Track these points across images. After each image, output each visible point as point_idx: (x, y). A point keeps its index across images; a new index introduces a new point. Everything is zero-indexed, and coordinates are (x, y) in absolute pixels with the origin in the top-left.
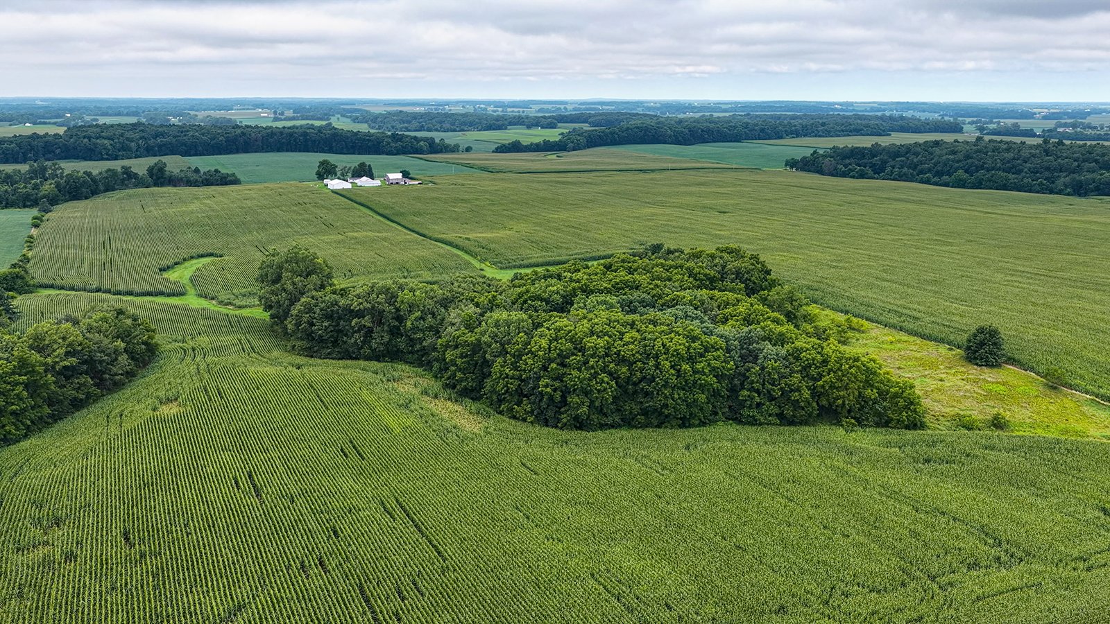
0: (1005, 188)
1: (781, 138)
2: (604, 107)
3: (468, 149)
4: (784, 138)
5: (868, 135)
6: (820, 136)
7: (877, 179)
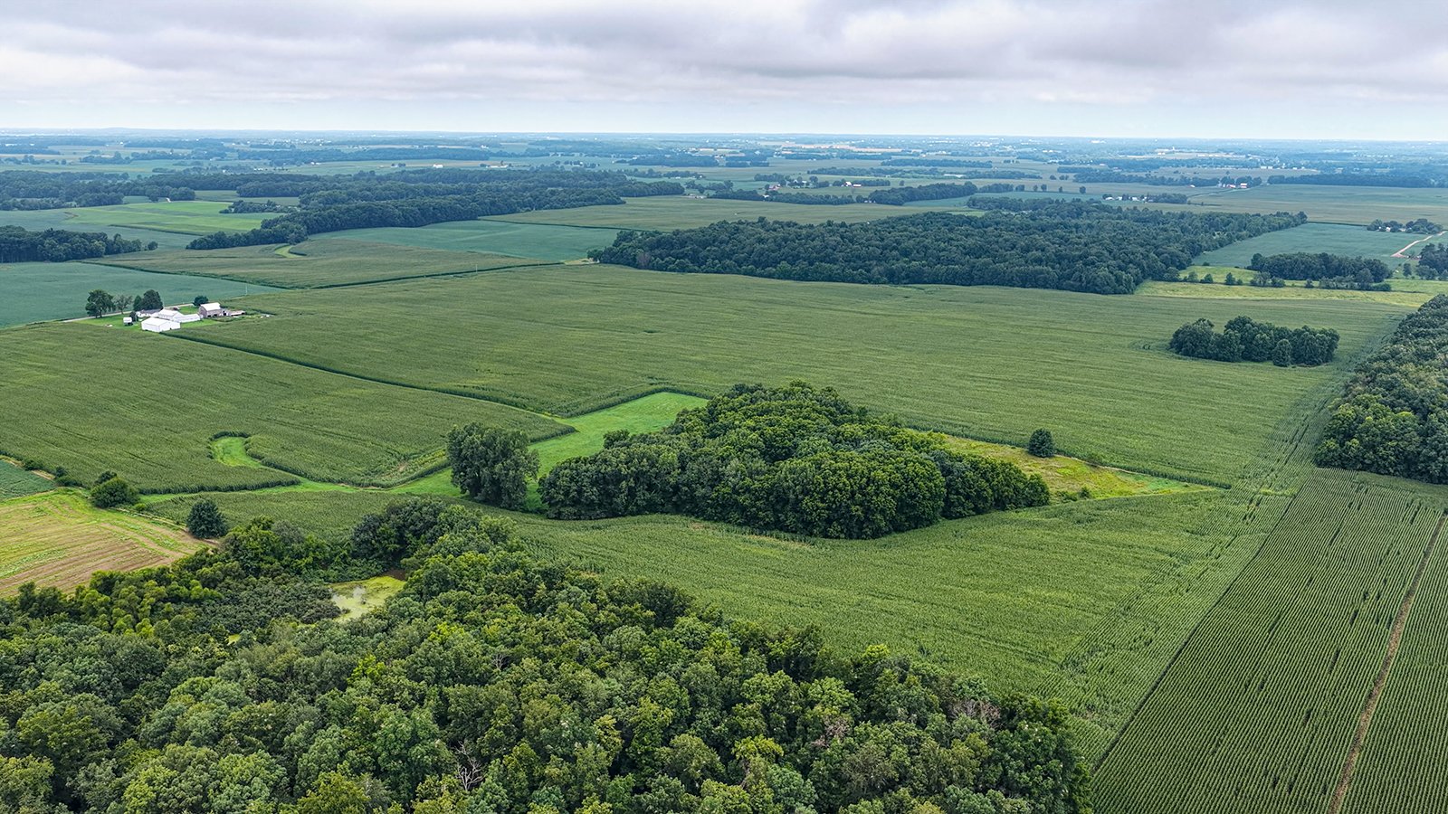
0: (830, 279)
1: (513, 211)
2: (175, 151)
3: (152, 246)
4: (519, 212)
5: (604, 204)
6: (556, 208)
7: (698, 272)
